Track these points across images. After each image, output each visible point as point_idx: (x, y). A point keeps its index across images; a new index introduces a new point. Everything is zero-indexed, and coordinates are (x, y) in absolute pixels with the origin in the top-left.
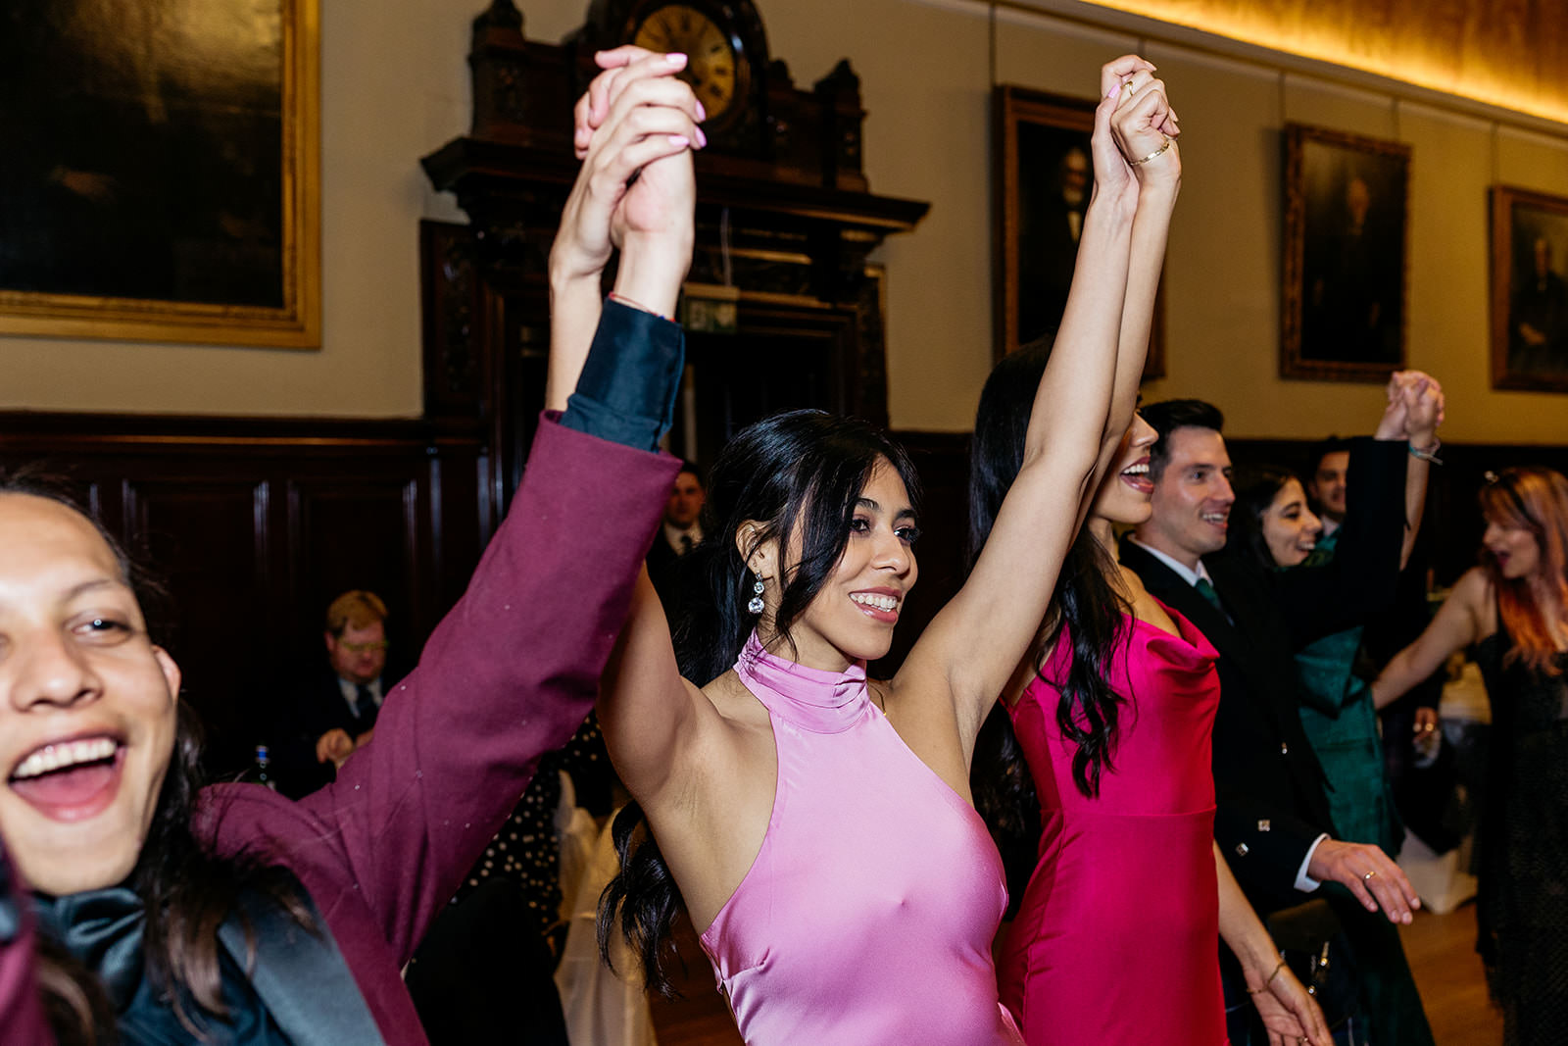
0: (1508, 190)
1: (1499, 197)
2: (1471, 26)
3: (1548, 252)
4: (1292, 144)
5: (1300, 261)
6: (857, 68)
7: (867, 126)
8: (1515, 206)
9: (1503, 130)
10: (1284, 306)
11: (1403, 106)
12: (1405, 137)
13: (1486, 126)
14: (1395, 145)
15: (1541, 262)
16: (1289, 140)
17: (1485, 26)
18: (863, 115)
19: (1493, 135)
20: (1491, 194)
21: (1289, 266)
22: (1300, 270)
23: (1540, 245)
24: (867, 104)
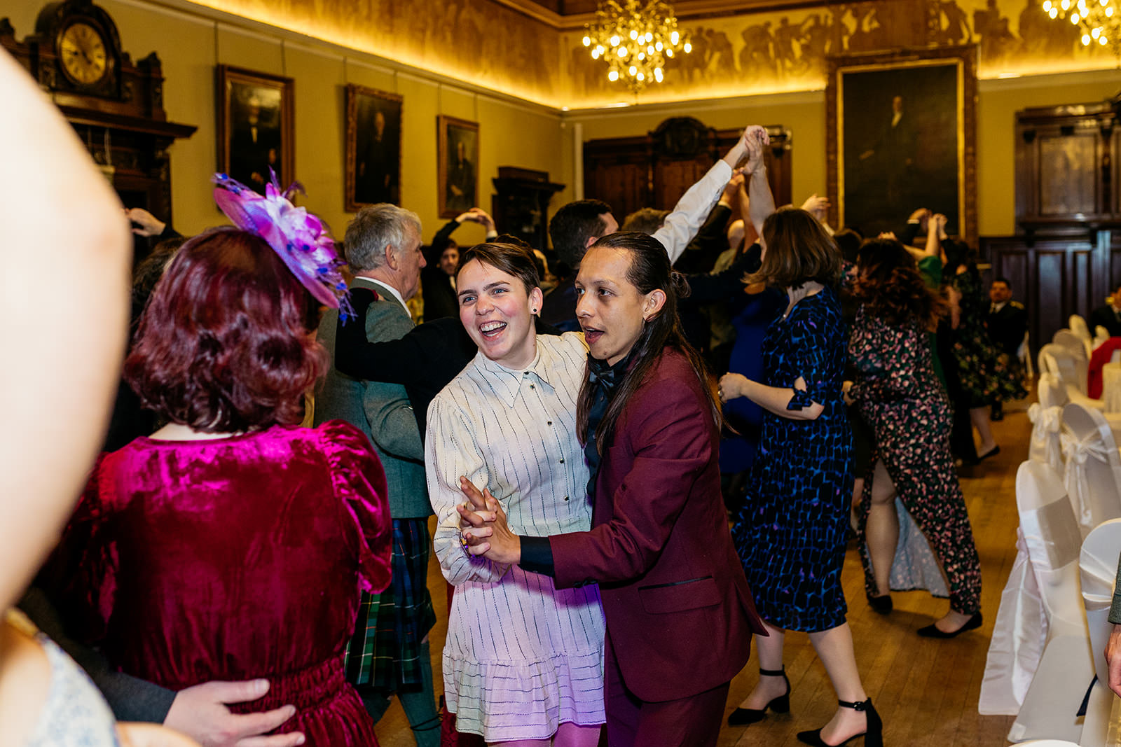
0: (446, 117)
1: (442, 120)
2: (429, 33)
3: (464, 149)
4: (350, 95)
5: (354, 154)
6: (160, 56)
7: (166, 85)
8: (449, 126)
9: (444, 87)
10: (346, 175)
11: (399, 74)
12: (400, 92)
13: (436, 85)
14: (395, 95)
15: (460, 153)
16: (347, 92)
17: (434, 34)
18: (162, 80)
19: (439, 88)
20: (438, 118)
21: (349, 156)
22: (354, 158)
23: (460, 146)
24: (165, 74)
